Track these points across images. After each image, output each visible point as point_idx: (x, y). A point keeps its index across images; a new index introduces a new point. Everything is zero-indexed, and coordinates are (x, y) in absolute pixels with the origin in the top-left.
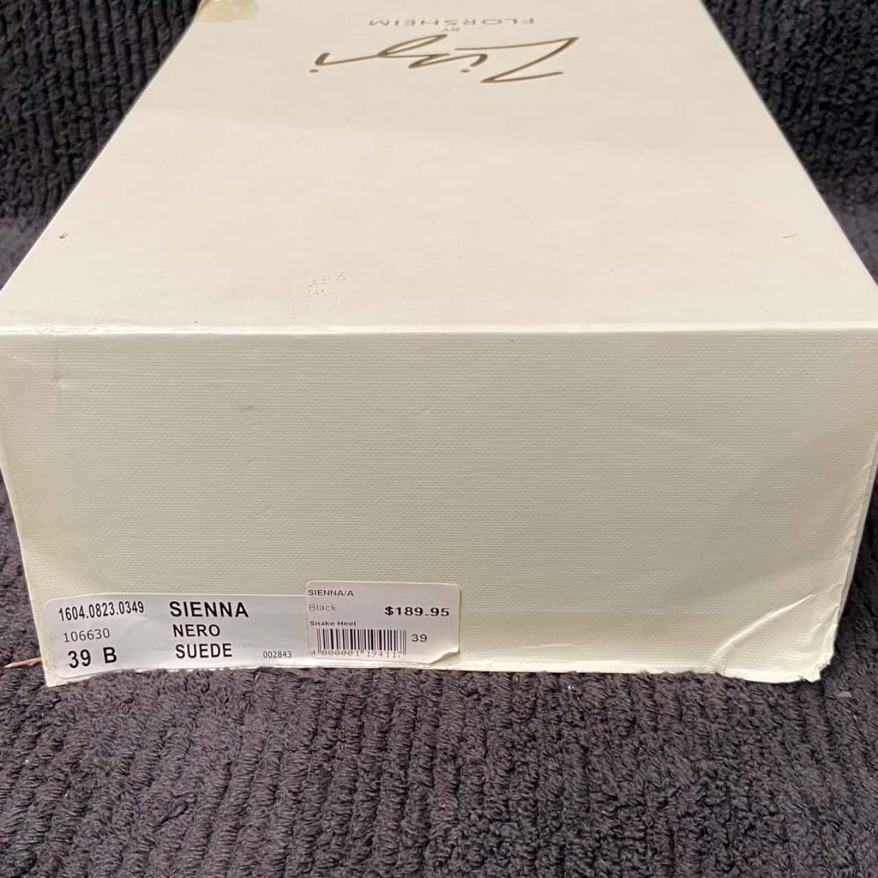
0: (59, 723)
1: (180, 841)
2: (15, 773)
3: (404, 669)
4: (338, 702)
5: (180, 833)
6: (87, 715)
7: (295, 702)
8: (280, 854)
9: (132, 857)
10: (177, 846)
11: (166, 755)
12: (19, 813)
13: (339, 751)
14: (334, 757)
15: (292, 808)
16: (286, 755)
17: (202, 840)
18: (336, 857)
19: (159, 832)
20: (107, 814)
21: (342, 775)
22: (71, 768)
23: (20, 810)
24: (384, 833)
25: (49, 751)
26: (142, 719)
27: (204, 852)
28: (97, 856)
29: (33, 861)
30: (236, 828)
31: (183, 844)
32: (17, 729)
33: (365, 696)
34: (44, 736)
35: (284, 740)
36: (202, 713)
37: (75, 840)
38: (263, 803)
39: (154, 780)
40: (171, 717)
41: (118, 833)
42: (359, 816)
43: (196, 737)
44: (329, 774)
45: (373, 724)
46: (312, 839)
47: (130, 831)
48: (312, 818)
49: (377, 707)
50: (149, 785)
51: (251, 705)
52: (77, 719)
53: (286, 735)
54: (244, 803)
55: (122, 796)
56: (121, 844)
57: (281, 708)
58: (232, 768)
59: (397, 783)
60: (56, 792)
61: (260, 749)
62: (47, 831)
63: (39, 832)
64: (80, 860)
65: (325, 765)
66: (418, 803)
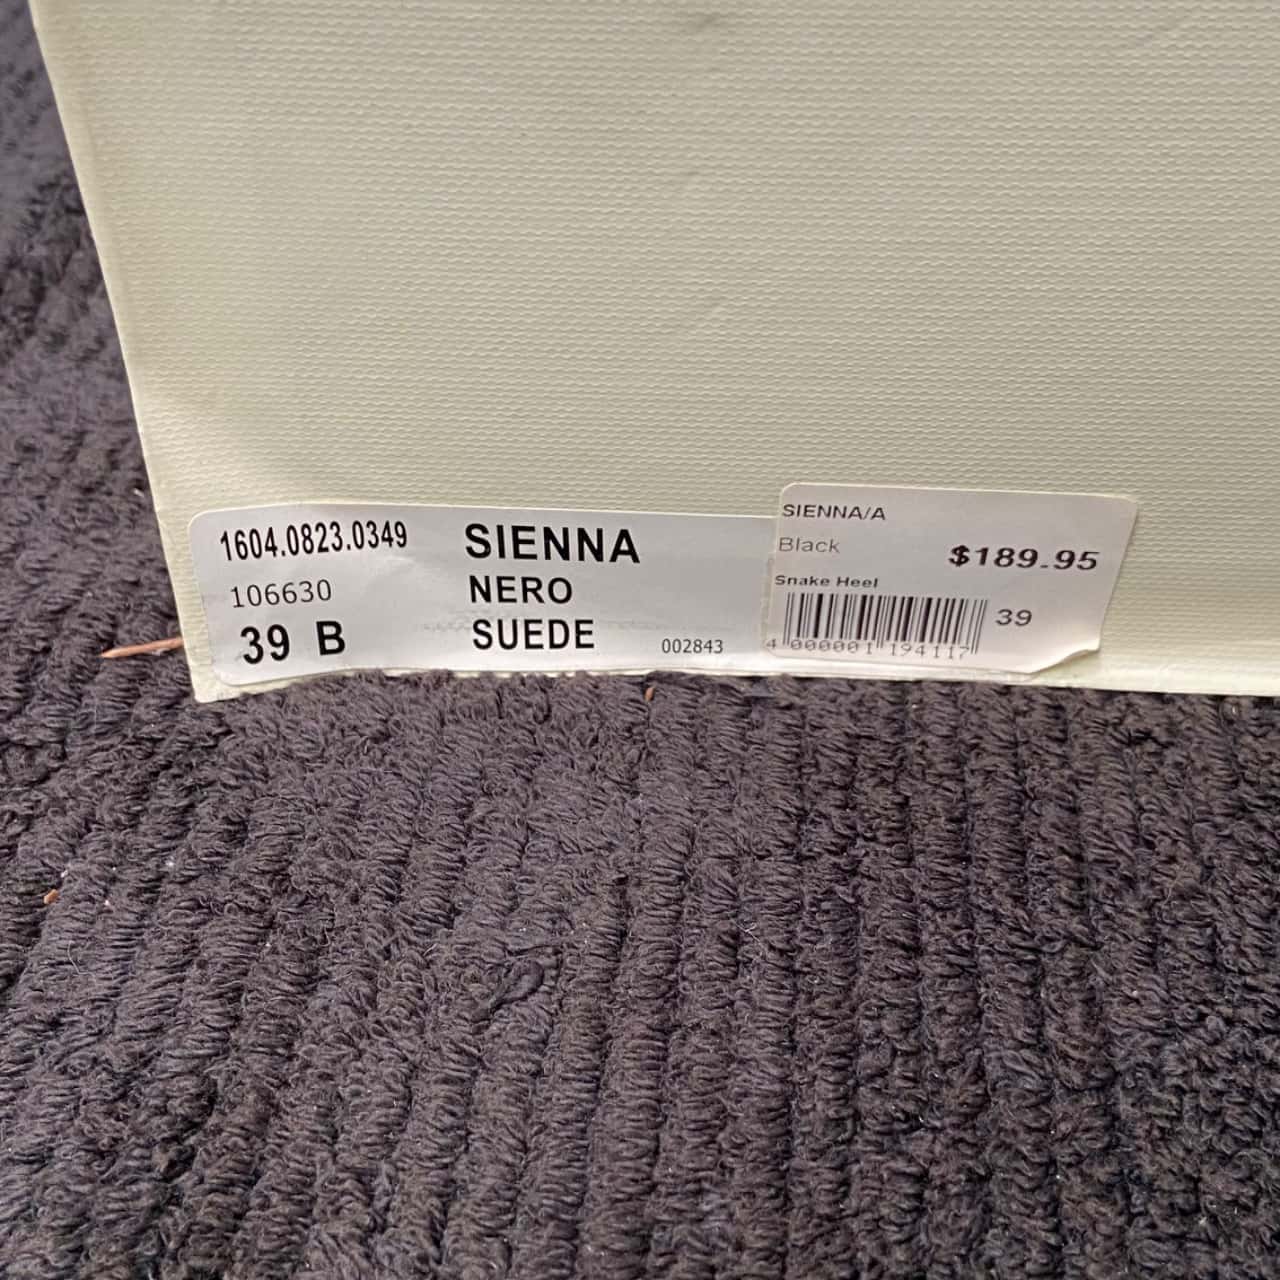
0: (233, 782)
1: (537, 1057)
2: (146, 890)
3: (972, 684)
4: (839, 750)
5: (535, 1037)
6: (291, 764)
7: (744, 749)
8: (775, 1094)
9: (432, 1093)
10: (533, 1068)
11: (478, 858)
12: (165, 983)
13: (866, 861)
14: (854, 873)
15: (782, 987)
16: (747, 863)
17: (588, 1056)
18: (911, 1107)
19: (487, 1034)
20: (365, 990)
21: (883, 914)
22: (270, 883)
23: (166, 977)
24: (1011, 1052)
25: (218, 844)
26: (413, 776)
27: (597, 1085)
28: (354, 1087)
29: (208, 1100)
30: (665, 1031)
31: (546, 1065)
32: (141, 792)
33: (897, 739)
34: (203, 809)
35: (734, 830)
36: (543, 767)
37: (300, 1048)
38: (714, 974)
39: (458, 913)
40: (477, 774)
41: (396, 1034)
42: (942, 1011)
43: (538, 820)
44: (851, 910)
45: (931, 802)
46: (843, 1061)
47: (421, 1031)
48: (835, 1013)
49: (931, 765)
50: (449, 925)
51: (649, 754)
52: (272, 773)
53: (739, 822)
54: (670, 971)
55: (394, 949)
56: (405, 1059)
57: (716, 762)
58: (631, 891)
59: (1014, 938)
60: (244, 937)
61: (683, 849)
62: (233, 1027)
63: (215, 1029)
64: (316, 1097)
65: (839, 888)
66: (1074, 985)
